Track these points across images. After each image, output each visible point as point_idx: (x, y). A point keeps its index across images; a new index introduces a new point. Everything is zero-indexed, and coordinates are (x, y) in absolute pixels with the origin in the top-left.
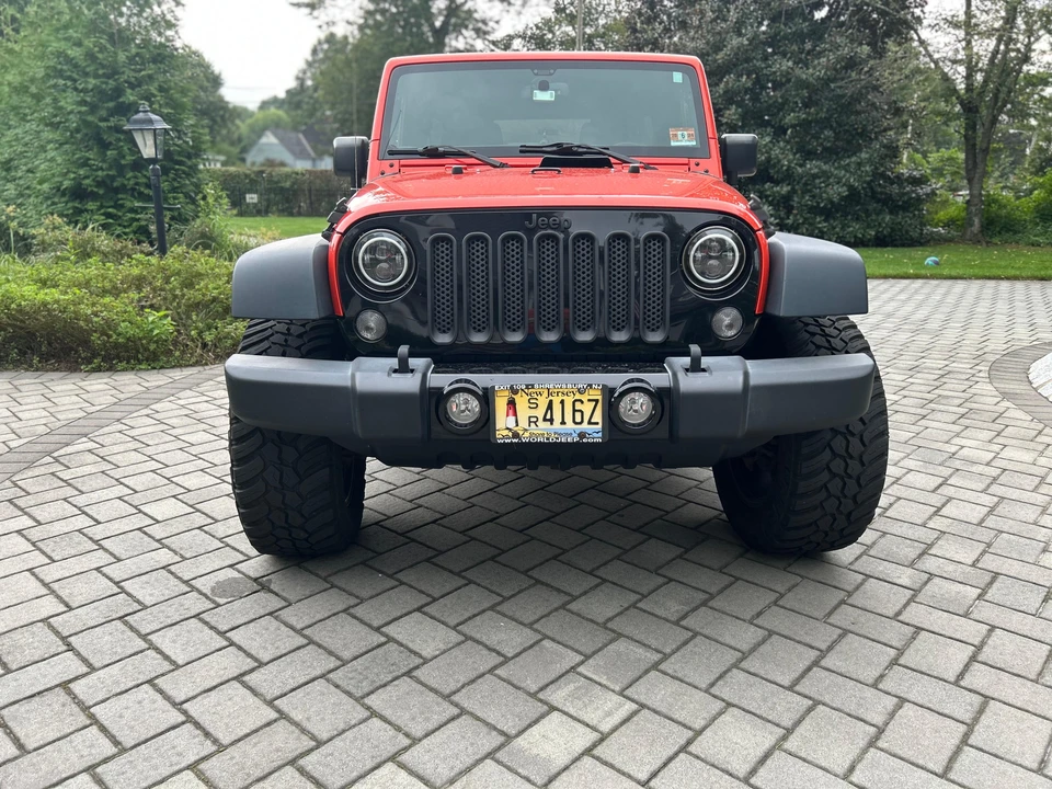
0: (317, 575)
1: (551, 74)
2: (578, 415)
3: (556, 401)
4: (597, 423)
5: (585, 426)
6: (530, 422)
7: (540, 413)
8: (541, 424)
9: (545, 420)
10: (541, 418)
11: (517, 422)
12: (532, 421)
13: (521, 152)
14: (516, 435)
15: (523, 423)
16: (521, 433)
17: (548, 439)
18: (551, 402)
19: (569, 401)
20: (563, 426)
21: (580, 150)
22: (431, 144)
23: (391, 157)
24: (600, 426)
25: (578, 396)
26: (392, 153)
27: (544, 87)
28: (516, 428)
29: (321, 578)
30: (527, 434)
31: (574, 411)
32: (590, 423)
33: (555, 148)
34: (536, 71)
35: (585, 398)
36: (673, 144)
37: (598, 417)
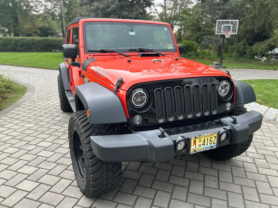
0: (108, 200)
1: (133, 27)
2: (211, 141)
3: (206, 138)
4: (215, 143)
5: (212, 144)
6: (199, 146)
7: (202, 143)
8: (202, 146)
9: (203, 145)
10: (202, 145)
11: (196, 147)
12: (200, 146)
13: (129, 51)
14: (195, 151)
15: (197, 147)
16: (196, 150)
17: (203, 150)
18: (205, 139)
19: (209, 138)
20: (207, 146)
21: (146, 50)
22: (103, 49)
23: (89, 52)
24: (216, 144)
25: (211, 136)
26: (89, 51)
27: (132, 31)
28: (195, 149)
29: (110, 201)
30: (198, 150)
31: (210, 140)
32: (214, 143)
33: (139, 50)
34: (128, 26)
35: (213, 136)
36: (168, 48)
37: (216, 142)
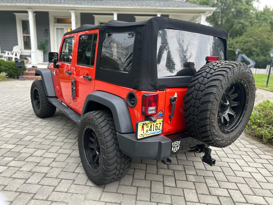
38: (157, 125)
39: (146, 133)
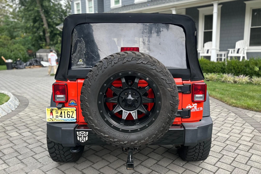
38: (68, 113)
39: (56, 118)
